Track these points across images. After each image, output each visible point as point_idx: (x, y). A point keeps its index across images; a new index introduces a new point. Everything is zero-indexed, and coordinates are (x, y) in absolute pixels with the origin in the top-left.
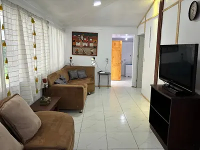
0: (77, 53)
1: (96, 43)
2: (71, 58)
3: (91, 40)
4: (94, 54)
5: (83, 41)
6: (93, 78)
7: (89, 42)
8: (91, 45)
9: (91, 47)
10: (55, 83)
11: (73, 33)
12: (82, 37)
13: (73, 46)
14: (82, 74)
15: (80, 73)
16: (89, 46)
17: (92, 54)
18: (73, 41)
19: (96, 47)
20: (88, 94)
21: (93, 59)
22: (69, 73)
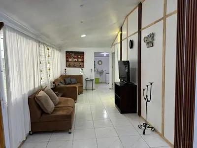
0: (69, 66)
1: (83, 58)
2: (65, 69)
3: (79, 56)
4: (82, 66)
5: (74, 58)
6: (82, 83)
7: (78, 58)
8: (80, 60)
9: (80, 62)
10: (59, 85)
11: (67, 52)
12: (73, 55)
13: (67, 61)
14: (74, 80)
15: (72, 80)
16: (78, 61)
17: (80, 66)
18: (67, 58)
19: (83, 62)
20: (79, 94)
21: (81, 70)
22: (64, 80)
